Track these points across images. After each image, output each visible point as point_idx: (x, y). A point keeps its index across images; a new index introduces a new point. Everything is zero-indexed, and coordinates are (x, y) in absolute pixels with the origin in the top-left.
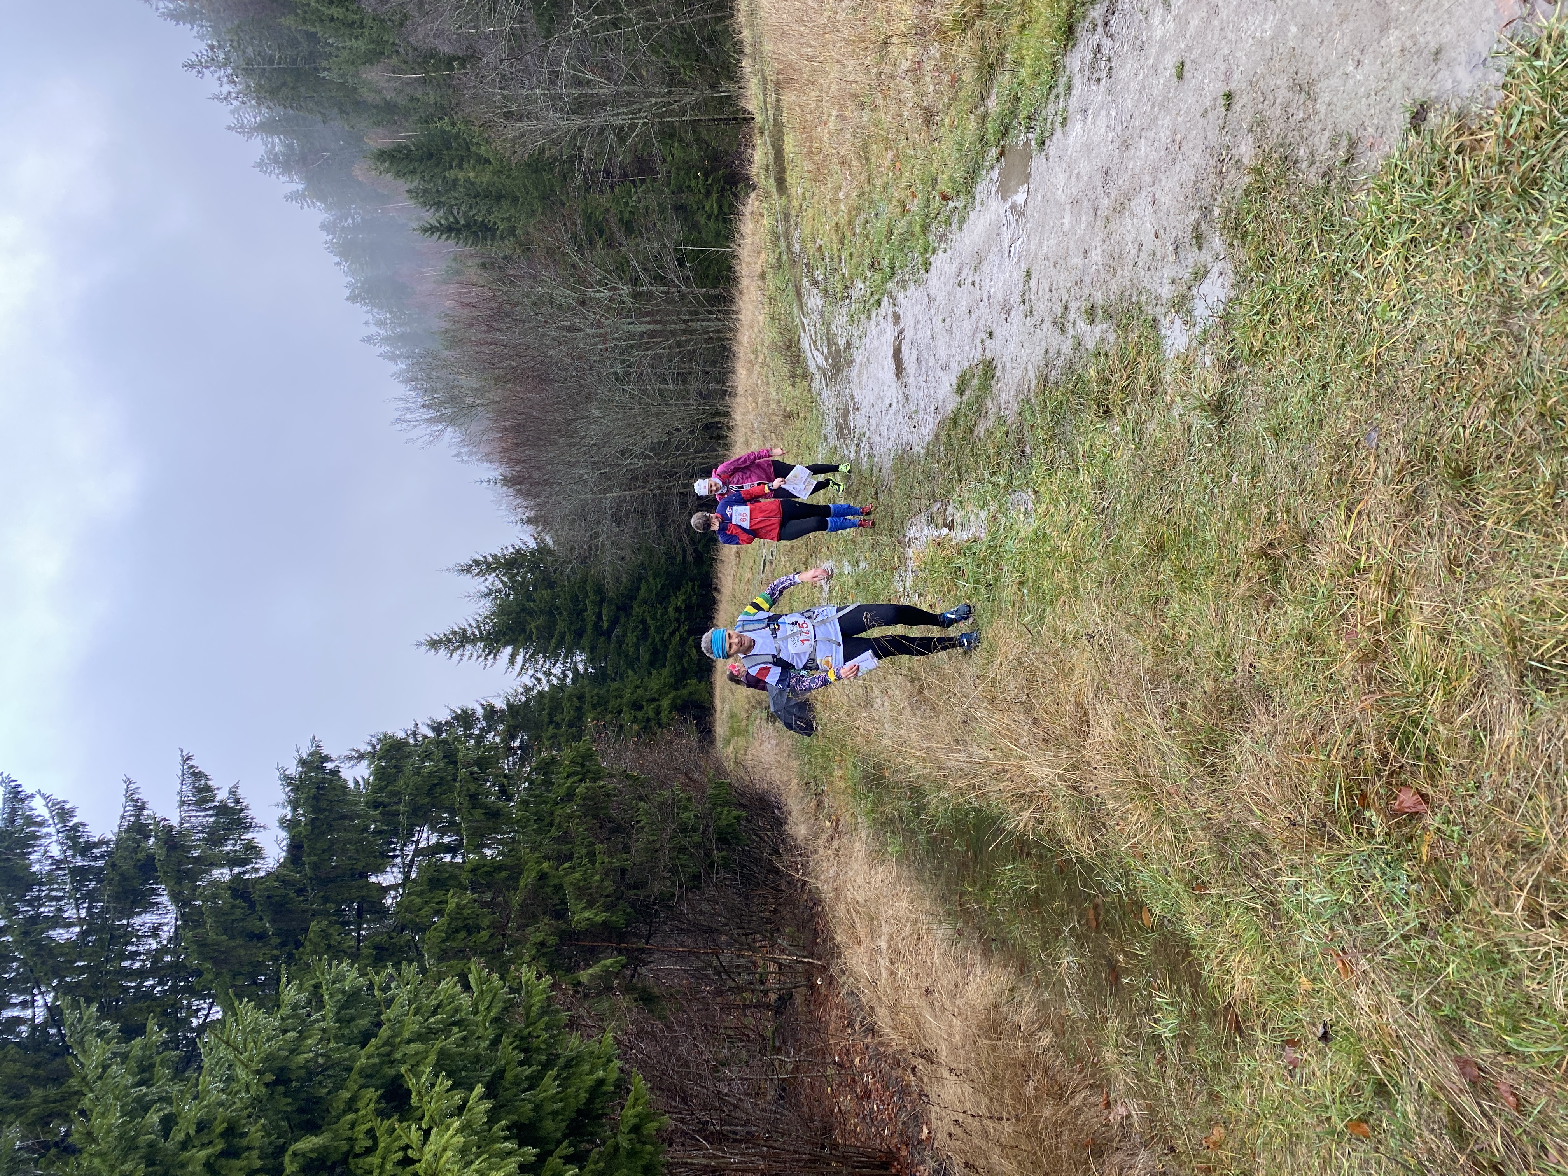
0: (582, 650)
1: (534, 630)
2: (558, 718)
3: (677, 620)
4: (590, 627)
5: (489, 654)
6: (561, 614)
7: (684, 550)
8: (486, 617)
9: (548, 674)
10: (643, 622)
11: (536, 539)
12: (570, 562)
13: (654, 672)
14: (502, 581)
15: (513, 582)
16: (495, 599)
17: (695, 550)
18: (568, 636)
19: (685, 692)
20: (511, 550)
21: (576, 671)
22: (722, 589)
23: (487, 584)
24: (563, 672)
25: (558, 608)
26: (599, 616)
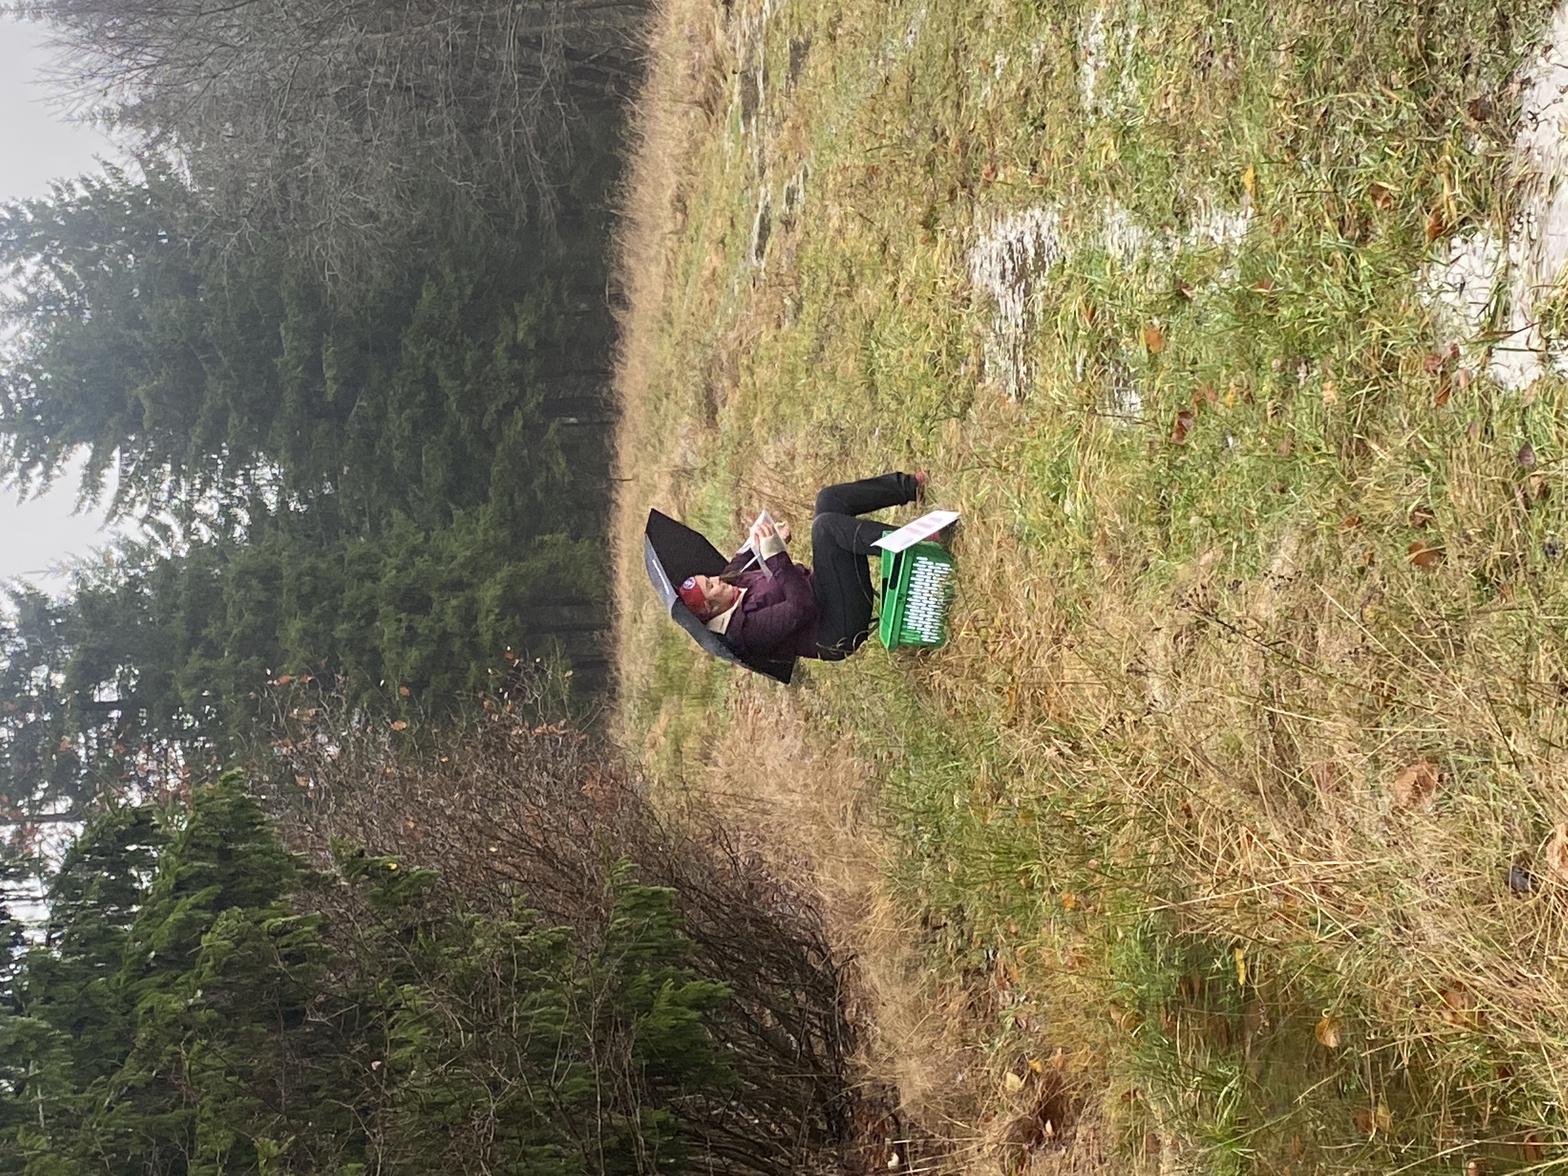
0: (273, 455)
1: (146, 403)
2: (211, 631)
3: (517, 377)
4: (290, 396)
5: (32, 464)
6: (214, 361)
7: (532, 193)
8: (20, 368)
9: (186, 514)
10: (430, 381)
11: (144, 163)
12: (235, 226)
13: (458, 513)
14: (60, 274)
15: (88, 277)
16: (44, 320)
17: (562, 193)
18: (233, 419)
19: (538, 564)
20: (81, 192)
21: (257, 506)
22: (634, 298)
23: (23, 281)
24: (224, 510)
25: (206, 346)
26: (314, 366)
